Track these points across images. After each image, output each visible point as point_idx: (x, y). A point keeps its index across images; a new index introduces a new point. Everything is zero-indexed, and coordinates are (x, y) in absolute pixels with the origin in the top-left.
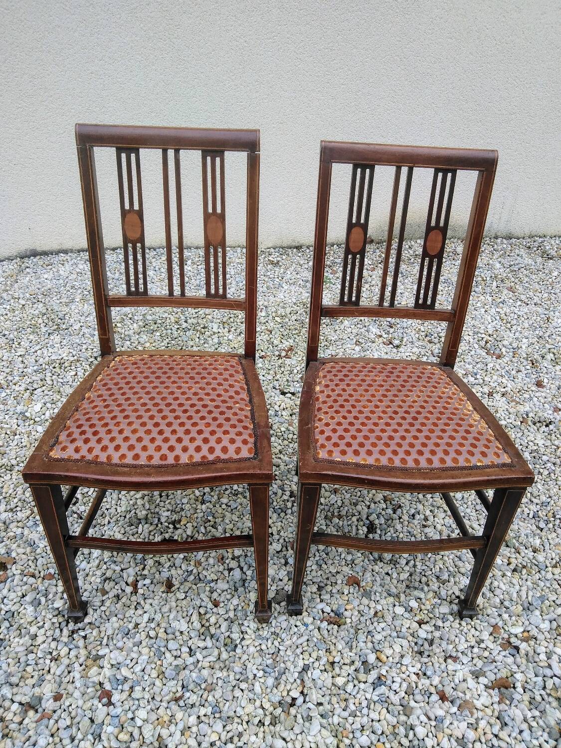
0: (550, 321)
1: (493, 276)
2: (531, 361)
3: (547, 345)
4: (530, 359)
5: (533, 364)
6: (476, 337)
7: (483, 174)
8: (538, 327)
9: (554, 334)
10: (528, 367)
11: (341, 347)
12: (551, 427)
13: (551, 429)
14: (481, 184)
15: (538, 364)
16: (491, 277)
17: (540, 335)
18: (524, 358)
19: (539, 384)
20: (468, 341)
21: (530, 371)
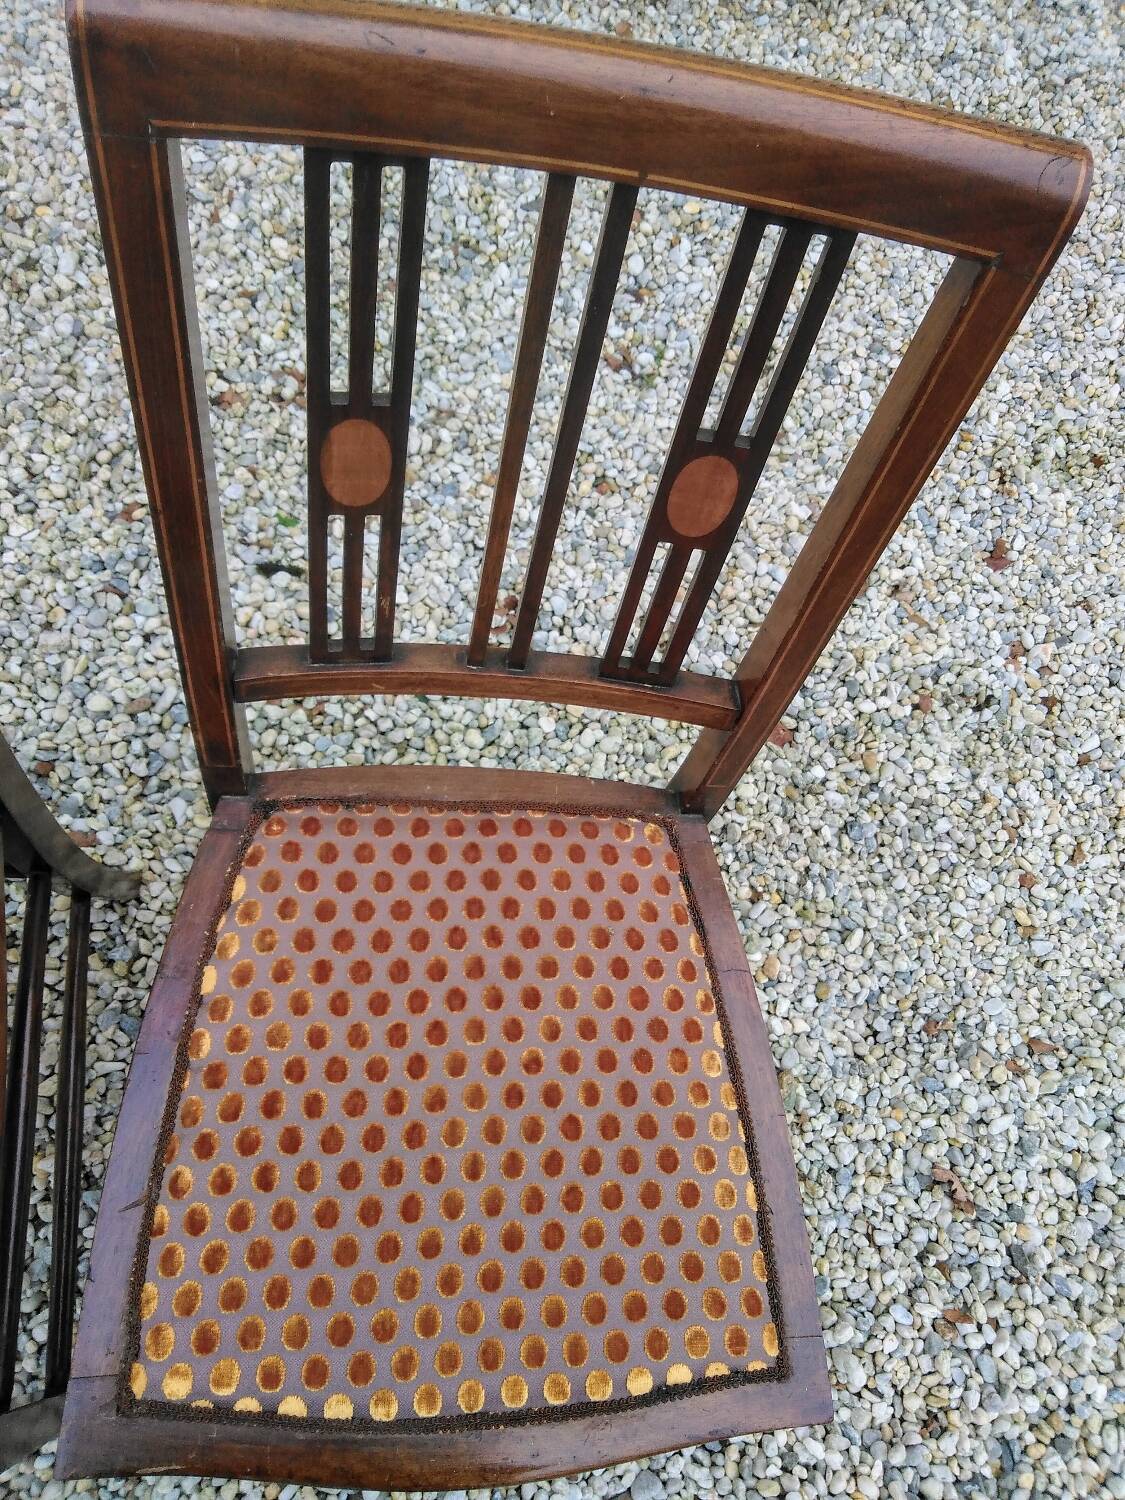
0: (1094, 316)
1: (986, 102)
2: (999, 470)
3: (1059, 408)
4: (998, 464)
5: (1002, 482)
6: (873, 364)
7: (980, 279)
8: (1054, 334)
9: (1089, 370)
10: (986, 492)
11: (470, 376)
12: (987, 714)
13: (985, 718)
14: (958, 321)
15: (1015, 488)
16: (979, 103)
17: (1052, 367)
18: (983, 458)
19: (997, 557)
20: (846, 381)
21: (986, 505)
